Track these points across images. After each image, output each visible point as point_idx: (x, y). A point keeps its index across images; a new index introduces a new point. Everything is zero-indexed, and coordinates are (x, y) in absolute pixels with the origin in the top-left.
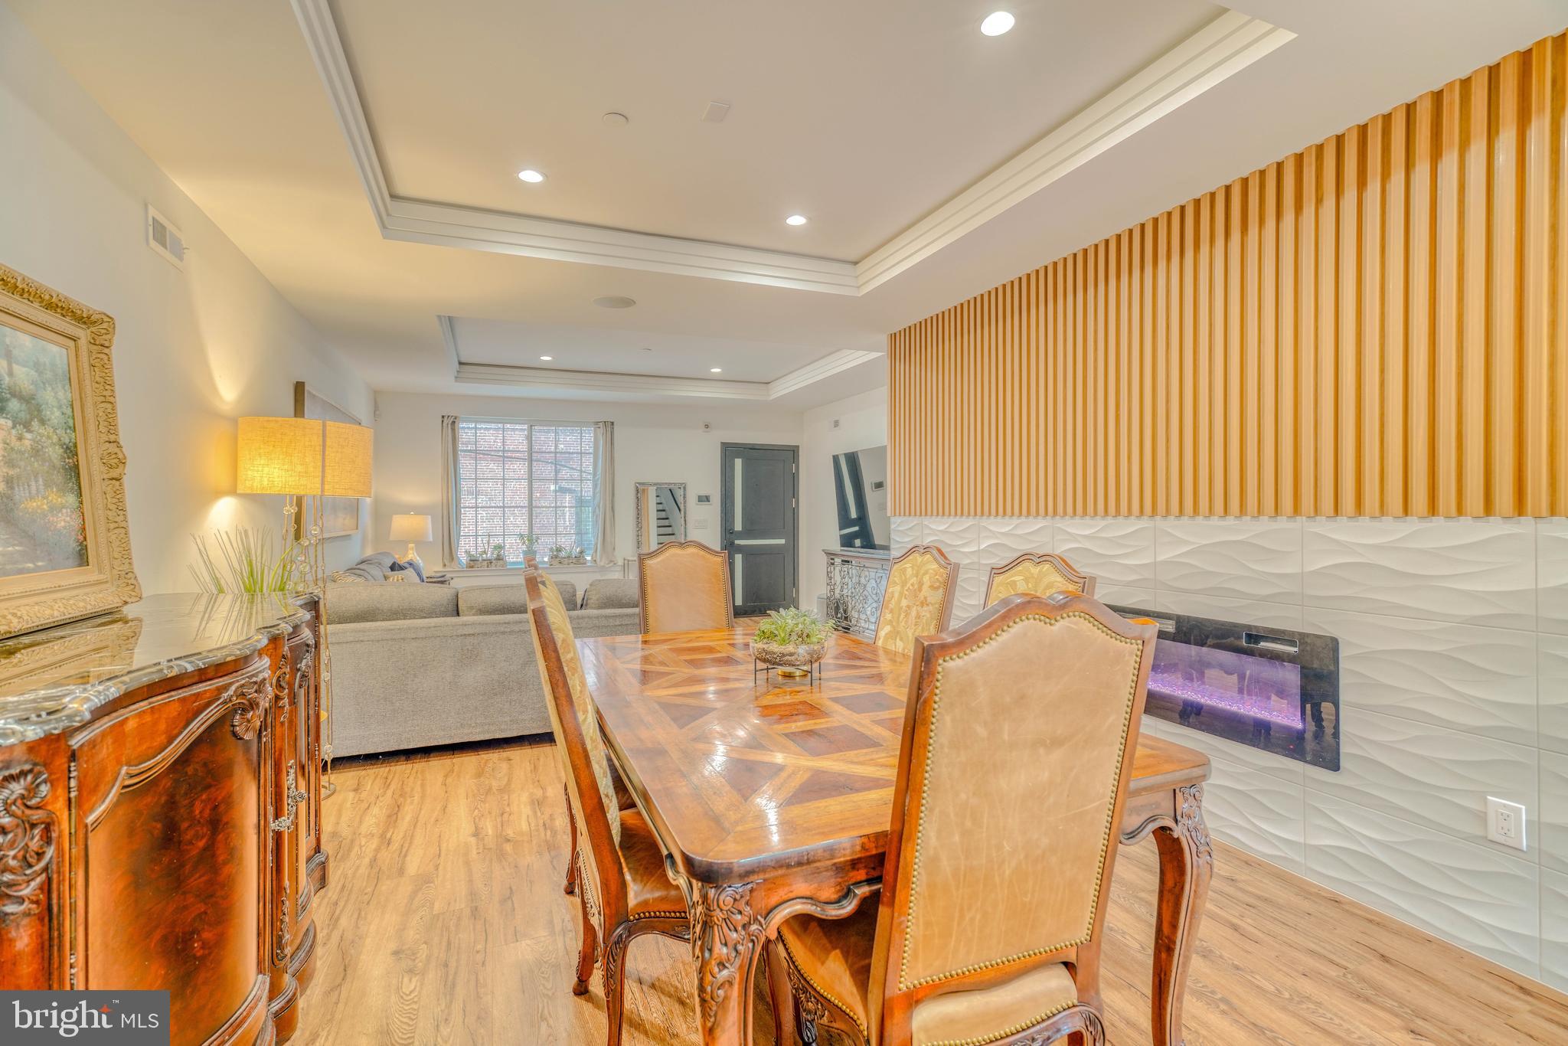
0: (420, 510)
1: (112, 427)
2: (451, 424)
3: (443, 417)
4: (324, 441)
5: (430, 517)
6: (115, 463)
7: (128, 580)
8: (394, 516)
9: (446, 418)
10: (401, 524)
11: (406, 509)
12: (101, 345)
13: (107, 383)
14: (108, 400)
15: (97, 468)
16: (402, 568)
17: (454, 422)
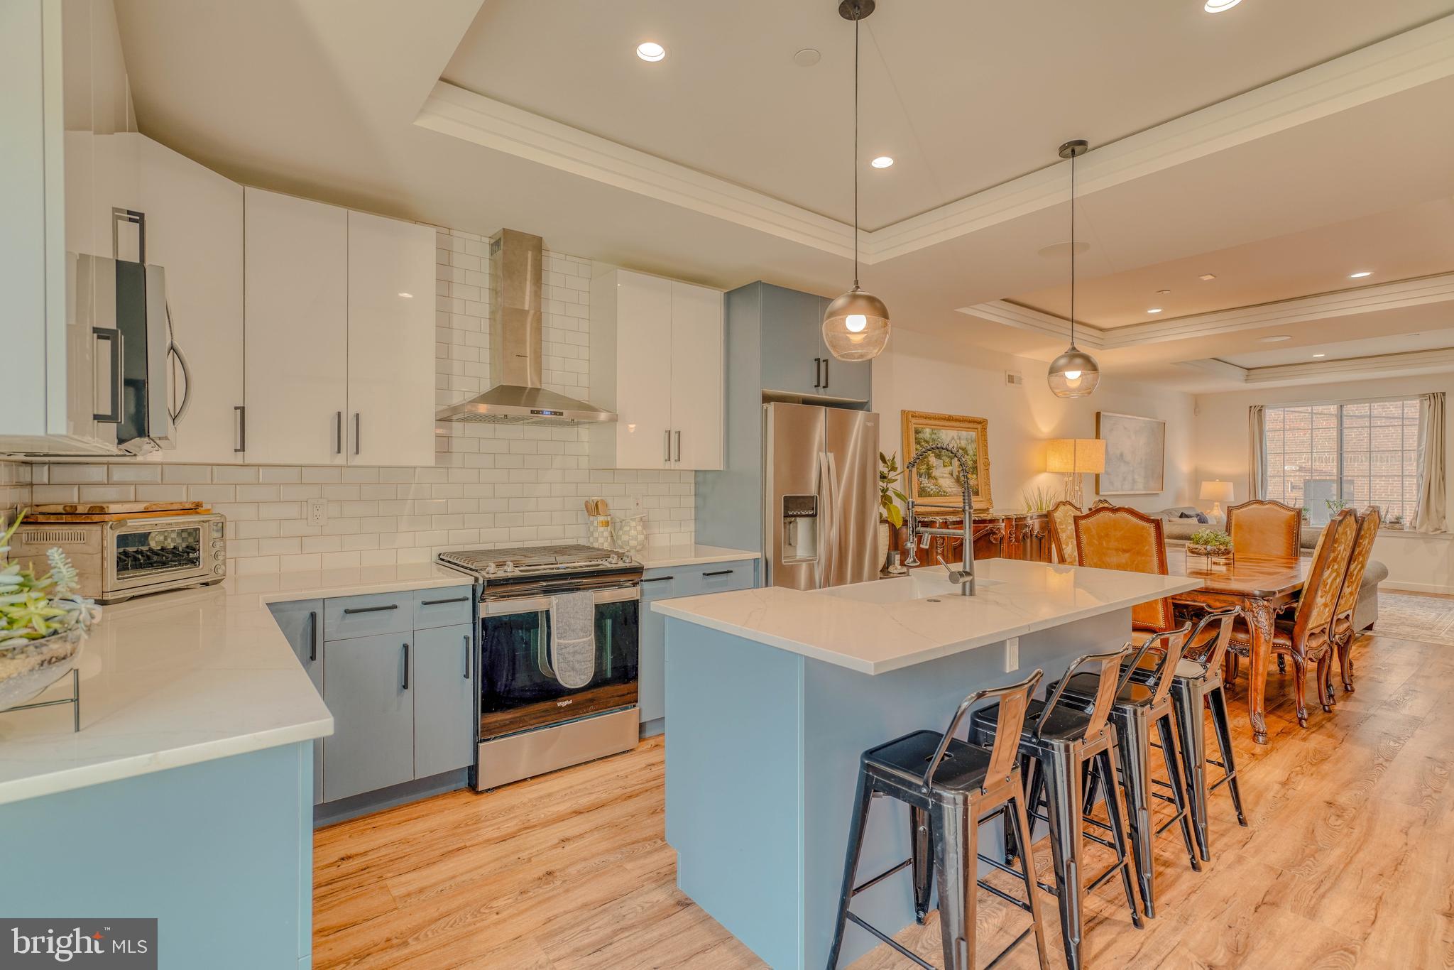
0: (1224, 479)
1: (986, 454)
2: (1258, 412)
3: (1251, 407)
4: (1075, 448)
5: (1232, 484)
6: (987, 464)
7: (990, 501)
8: (1203, 483)
9: (1253, 408)
10: (1208, 488)
11: (1212, 477)
12: (984, 429)
13: (986, 440)
14: (986, 446)
15: (982, 466)
16: (1187, 516)
17: (1260, 410)
